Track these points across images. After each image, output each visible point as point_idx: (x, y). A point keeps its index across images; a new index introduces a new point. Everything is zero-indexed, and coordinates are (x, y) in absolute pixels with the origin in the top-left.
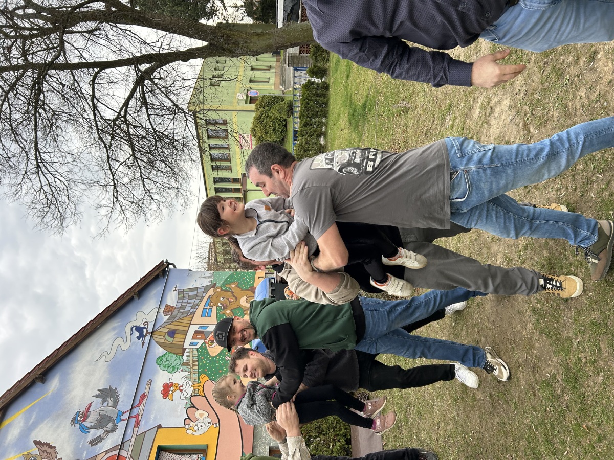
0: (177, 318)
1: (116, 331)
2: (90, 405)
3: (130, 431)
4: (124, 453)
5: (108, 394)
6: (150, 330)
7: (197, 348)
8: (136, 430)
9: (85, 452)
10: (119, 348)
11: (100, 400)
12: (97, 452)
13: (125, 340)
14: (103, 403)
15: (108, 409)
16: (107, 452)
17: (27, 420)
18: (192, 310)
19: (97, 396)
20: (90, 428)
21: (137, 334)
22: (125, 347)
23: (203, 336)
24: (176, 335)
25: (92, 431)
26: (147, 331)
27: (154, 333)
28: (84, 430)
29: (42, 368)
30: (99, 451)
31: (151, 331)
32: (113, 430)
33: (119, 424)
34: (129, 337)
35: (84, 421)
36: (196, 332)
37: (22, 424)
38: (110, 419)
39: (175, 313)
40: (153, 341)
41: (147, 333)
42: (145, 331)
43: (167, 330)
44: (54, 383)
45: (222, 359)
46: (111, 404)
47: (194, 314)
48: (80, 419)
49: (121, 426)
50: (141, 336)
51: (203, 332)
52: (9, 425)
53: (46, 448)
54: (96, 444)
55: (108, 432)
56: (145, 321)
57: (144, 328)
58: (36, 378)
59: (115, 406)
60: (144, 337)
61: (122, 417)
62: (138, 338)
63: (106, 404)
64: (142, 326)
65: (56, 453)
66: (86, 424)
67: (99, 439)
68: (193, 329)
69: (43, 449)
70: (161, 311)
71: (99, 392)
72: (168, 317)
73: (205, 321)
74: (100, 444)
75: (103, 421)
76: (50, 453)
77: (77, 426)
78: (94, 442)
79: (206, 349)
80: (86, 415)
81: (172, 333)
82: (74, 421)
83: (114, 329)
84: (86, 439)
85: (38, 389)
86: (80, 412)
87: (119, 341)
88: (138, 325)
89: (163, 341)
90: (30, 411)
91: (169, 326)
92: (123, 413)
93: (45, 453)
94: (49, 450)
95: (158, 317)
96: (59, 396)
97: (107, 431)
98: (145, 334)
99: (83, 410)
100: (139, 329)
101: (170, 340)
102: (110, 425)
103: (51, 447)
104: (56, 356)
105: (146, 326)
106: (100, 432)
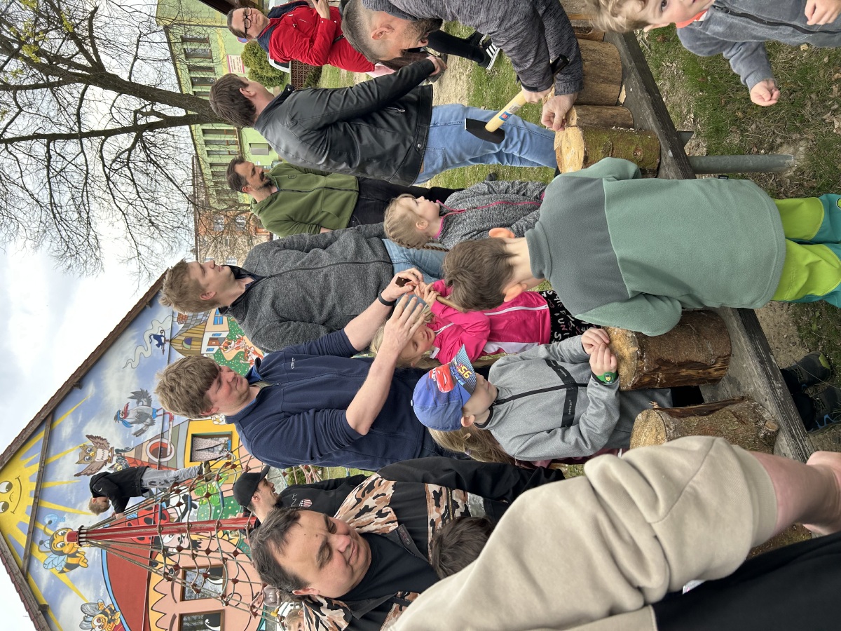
0: (191, 326)
1: (135, 340)
2: (127, 405)
3: (166, 424)
4: (165, 441)
5: (140, 395)
6: (168, 337)
7: (214, 354)
8: (171, 423)
9: (132, 442)
10: (142, 356)
11: (136, 400)
12: (142, 441)
13: (146, 348)
14: (138, 403)
15: (143, 407)
16: (150, 440)
17: (75, 419)
18: (204, 318)
19: (131, 398)
20: (132, 423)
21: (157, 342)
22: (148, 354)
23: (218, 343)
24: (193, 343)
25: (134, 425)
26: (165, 338)
27: (173, 341)
28: (128, 425)
29: (77, 377)
30: (144, 439)
31: (169, 339)
32: (152, 423)
33: (156, 419)
34: (149, 345)
35: (125, 417)
36: (211, 339)
37: (71, 423)
38: (147, 416)
39: (188, 321)
40: (173, 349)
41: (165, 340)
42: (163, 338)
43: (183, 338)
44: (90, 389)
45: (237, 363)
46: (145, 403)
47: (206, 321)
48: (122, 416)
49: (158, 420)
50: (160, 344)
51: (217, 339)
52: (60, 425)
53: (99, 440)
54: (140, 435)
55: (148, 426)
56: (161, 329)
57: (162, 336)
58: (74, 386)
59: (149, 405)
60: (163, 344)
61: (158, 414)
62: (158, 346)
63: (141, 403)
64: (159, 334)
65: (108, 443)
66: (128, 420)
67: (142, 432)
68: (207, 336)
69: (96, 441)
70: (175, 320)
71: (133, 395)
72: (183, 325)
73: (218, 328)
74: (143, 435)
75: (141, 417)
76: (103, 444)
77: (120, 422)
78: (138, 434)
79: (221, 354)
80: (126, 413)
81: (189, 341)
82: (117, 418)
83: (133, 338)
84: (130, 431)
85: (77, 393)
86: (120, 411)
87: (140, 350)
88: (155, 333)
89: (181, 348)
90: (75, 413)
91: (185, 334)
92: (158, 410)
93: (99, 444)
94: (101, 442)
95: (173, 326)
96: (98, 399)
97: (146, 425)
98: (163, 341)
99: (122, 409)
100: (157, 337)
101: (188, 347)
102: (148, 420)
103: (102, 439)
104: (86, 366)
105: (163, 334)
106: (141, 426)
